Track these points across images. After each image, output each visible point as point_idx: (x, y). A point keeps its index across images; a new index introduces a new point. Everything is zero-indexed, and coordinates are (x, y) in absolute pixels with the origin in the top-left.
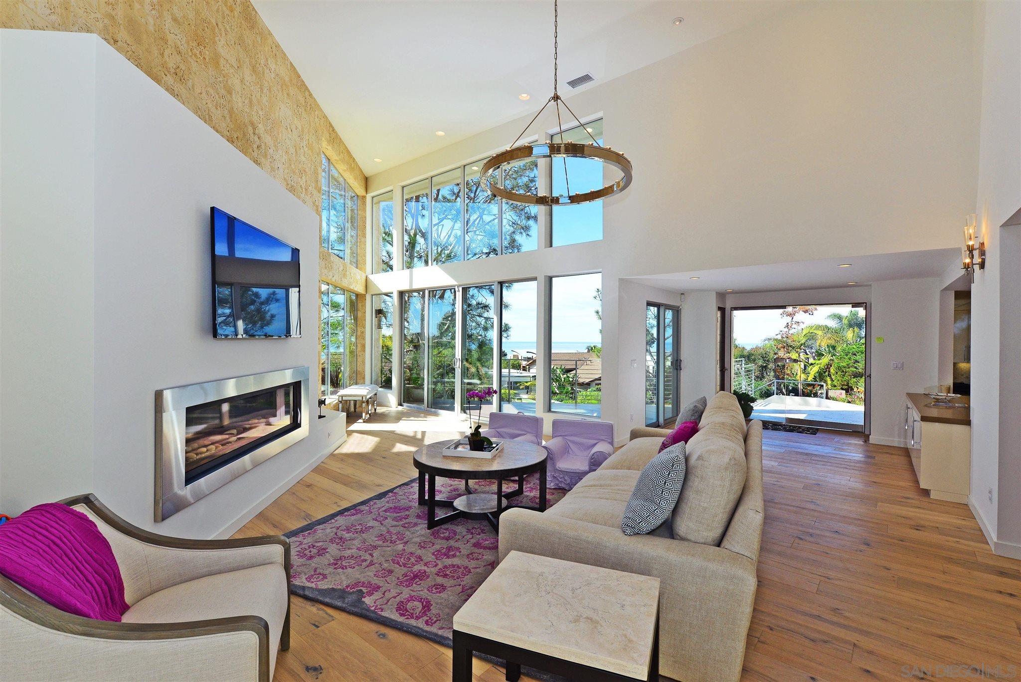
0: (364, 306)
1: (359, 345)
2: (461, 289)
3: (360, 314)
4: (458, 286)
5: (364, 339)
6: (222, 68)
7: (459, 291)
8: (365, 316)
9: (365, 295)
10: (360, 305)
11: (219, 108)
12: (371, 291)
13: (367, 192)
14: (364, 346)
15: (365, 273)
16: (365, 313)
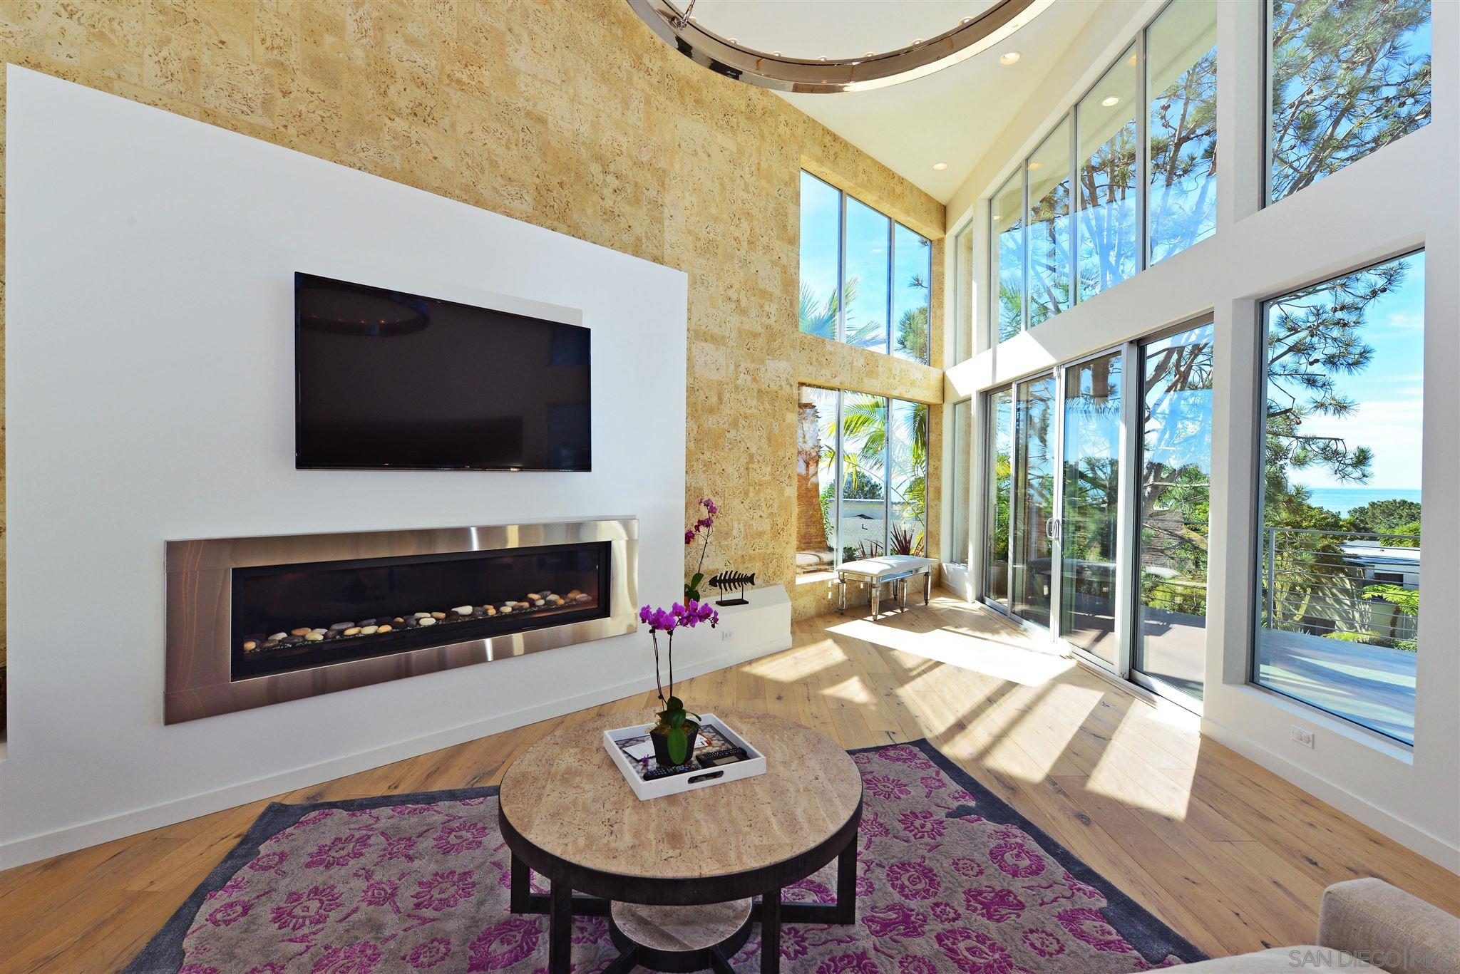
0: (939, 424)
1: (931, 490)
2: (1063, 371)
3: (933, 437)
4: (1059, 367)
5: (939, 478)
6: (524, 88)
7: (1060, 376)
8: (940, 441)
9: (940, 406)
10: (933, 422)
11: (513, 147)
12: (950, 399)
13: (945, 232)
14: (938, 491)
15: (942, 368)
16: (940, 435)
